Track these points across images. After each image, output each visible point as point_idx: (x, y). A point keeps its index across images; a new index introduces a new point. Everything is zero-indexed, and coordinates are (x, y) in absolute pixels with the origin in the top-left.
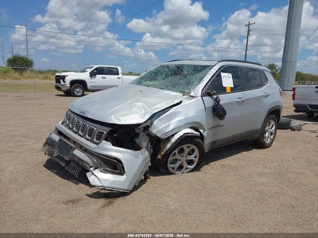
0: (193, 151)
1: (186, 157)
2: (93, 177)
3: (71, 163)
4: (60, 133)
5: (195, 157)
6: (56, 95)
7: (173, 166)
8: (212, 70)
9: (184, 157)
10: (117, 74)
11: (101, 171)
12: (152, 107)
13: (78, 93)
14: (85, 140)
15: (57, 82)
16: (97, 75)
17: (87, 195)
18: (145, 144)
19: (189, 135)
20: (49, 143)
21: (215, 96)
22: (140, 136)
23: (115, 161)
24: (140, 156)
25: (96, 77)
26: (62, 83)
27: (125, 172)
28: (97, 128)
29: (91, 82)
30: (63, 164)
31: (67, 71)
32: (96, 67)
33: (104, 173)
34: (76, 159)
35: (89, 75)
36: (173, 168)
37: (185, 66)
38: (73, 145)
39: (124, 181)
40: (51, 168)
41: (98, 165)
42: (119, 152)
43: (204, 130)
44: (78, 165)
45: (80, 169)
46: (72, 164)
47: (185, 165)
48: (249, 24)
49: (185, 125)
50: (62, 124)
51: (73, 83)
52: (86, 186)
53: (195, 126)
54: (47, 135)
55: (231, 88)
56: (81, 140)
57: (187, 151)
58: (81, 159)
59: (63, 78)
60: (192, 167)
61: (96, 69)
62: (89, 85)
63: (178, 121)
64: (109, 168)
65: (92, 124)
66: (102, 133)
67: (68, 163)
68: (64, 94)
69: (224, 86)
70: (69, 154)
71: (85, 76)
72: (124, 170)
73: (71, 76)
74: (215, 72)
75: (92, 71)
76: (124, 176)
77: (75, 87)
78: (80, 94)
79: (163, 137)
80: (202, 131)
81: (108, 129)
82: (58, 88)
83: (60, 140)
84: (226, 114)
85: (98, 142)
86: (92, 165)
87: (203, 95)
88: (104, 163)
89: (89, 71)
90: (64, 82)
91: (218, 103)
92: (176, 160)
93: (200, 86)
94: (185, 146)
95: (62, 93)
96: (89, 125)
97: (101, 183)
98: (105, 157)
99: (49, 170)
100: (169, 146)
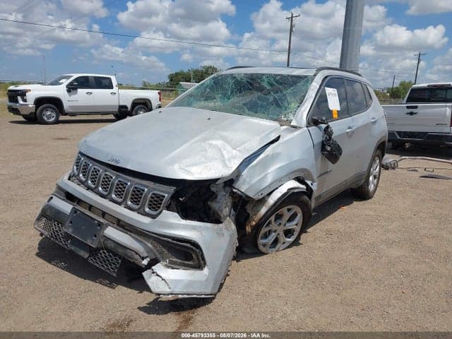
0: (295, 215)
1: (285, 225)
2: (154, 278)
3: (101, 251)
4: (70, 197)
5: (296, 225)
6: (12, 122)
7: (264, 241)
8: (314, 84)
9: (281, 227)
10: (110, 86)
11: (168, 267)
12: (239, 146)
13: (48, 118)
14: (126, 210)
15: (10, 101)
16: (79, 90)
17: (139, 308)
18: (226, 211)
19: (296, 191)
20: (49, 215)
21: (324, 126)
22: (219, 197)
23: (189, 245)
24: (225, 231)
25: (76, 93)
26: (21, 102)
27: (205, 264)
28: (149, 188)
29: (69, 101)
30: (85, 255)
31: (30, 83)
32: (76, 76)
33: (173, 268)
34: (110, 245)
35: (65, 88)
36: (264, 245)
37: (264, 77)
38: (101, 220)
39: (207, 280)
40: (54, 260)
41: (157, 254)
42: (194, 228)
43: (313, 181)
44: (115, 254)
45: (120, 261)
46: (102, 254)
47: (282, 238)
48: (292, 17)
49: (287, 175)
50: (69, 179)
51: (40, 102)
52: (129, 290)
53: (301, 175)
54: (44, 201)
55: (338, 111)
56: (118, 211)
57: (287, 215)
58: (121, 245)
59: (23, 94)
60: (291, 240)
61: (76, 80)
62: (66, 105)
63: (278, 168)
64: (177, 258)
65: (137, 180)
66: (160, 198)
67: (93, 252)
68: (24, 120)
69: (331, 109)
70: (95, 236)
71: (59, 91)
72: (204, 259)
73: (36, 91)
74: (318, 87)
75: (71, 84)
76: (206, 271)
77: (44, 109)
78: (52, 120)
79: (257, 197)
80: (309, 183)
81: (172, 189)
82: (14, 111)
83: (74, 211)
84: (341, 154)
85: (154, 213)
86: (145, 255)
87: (308, 125)
88: (168, 250)
89: (66, 82)
90: (25, 101)
91: (330, 137)
92: (270, 232)
93: (303, 109)
94: (284, 210)
95: (22, 119)
96: (131, 183)
97: (170, 288)
98: (170, 240)
99: (49, 262)
100: (263, 210)
